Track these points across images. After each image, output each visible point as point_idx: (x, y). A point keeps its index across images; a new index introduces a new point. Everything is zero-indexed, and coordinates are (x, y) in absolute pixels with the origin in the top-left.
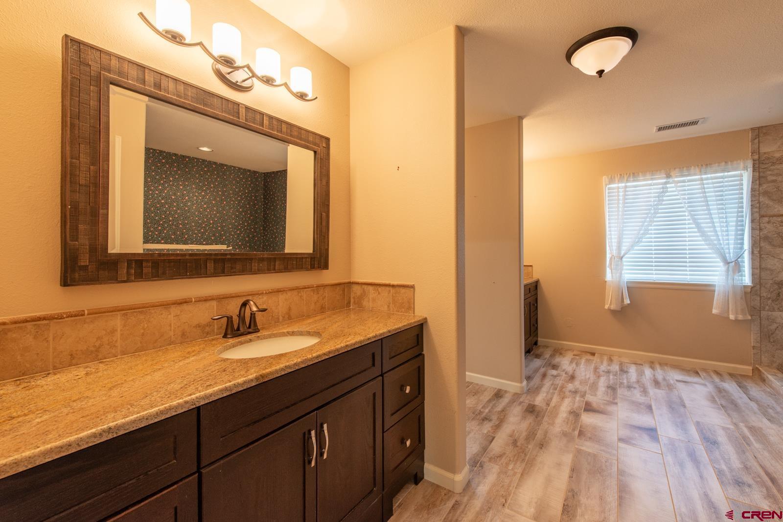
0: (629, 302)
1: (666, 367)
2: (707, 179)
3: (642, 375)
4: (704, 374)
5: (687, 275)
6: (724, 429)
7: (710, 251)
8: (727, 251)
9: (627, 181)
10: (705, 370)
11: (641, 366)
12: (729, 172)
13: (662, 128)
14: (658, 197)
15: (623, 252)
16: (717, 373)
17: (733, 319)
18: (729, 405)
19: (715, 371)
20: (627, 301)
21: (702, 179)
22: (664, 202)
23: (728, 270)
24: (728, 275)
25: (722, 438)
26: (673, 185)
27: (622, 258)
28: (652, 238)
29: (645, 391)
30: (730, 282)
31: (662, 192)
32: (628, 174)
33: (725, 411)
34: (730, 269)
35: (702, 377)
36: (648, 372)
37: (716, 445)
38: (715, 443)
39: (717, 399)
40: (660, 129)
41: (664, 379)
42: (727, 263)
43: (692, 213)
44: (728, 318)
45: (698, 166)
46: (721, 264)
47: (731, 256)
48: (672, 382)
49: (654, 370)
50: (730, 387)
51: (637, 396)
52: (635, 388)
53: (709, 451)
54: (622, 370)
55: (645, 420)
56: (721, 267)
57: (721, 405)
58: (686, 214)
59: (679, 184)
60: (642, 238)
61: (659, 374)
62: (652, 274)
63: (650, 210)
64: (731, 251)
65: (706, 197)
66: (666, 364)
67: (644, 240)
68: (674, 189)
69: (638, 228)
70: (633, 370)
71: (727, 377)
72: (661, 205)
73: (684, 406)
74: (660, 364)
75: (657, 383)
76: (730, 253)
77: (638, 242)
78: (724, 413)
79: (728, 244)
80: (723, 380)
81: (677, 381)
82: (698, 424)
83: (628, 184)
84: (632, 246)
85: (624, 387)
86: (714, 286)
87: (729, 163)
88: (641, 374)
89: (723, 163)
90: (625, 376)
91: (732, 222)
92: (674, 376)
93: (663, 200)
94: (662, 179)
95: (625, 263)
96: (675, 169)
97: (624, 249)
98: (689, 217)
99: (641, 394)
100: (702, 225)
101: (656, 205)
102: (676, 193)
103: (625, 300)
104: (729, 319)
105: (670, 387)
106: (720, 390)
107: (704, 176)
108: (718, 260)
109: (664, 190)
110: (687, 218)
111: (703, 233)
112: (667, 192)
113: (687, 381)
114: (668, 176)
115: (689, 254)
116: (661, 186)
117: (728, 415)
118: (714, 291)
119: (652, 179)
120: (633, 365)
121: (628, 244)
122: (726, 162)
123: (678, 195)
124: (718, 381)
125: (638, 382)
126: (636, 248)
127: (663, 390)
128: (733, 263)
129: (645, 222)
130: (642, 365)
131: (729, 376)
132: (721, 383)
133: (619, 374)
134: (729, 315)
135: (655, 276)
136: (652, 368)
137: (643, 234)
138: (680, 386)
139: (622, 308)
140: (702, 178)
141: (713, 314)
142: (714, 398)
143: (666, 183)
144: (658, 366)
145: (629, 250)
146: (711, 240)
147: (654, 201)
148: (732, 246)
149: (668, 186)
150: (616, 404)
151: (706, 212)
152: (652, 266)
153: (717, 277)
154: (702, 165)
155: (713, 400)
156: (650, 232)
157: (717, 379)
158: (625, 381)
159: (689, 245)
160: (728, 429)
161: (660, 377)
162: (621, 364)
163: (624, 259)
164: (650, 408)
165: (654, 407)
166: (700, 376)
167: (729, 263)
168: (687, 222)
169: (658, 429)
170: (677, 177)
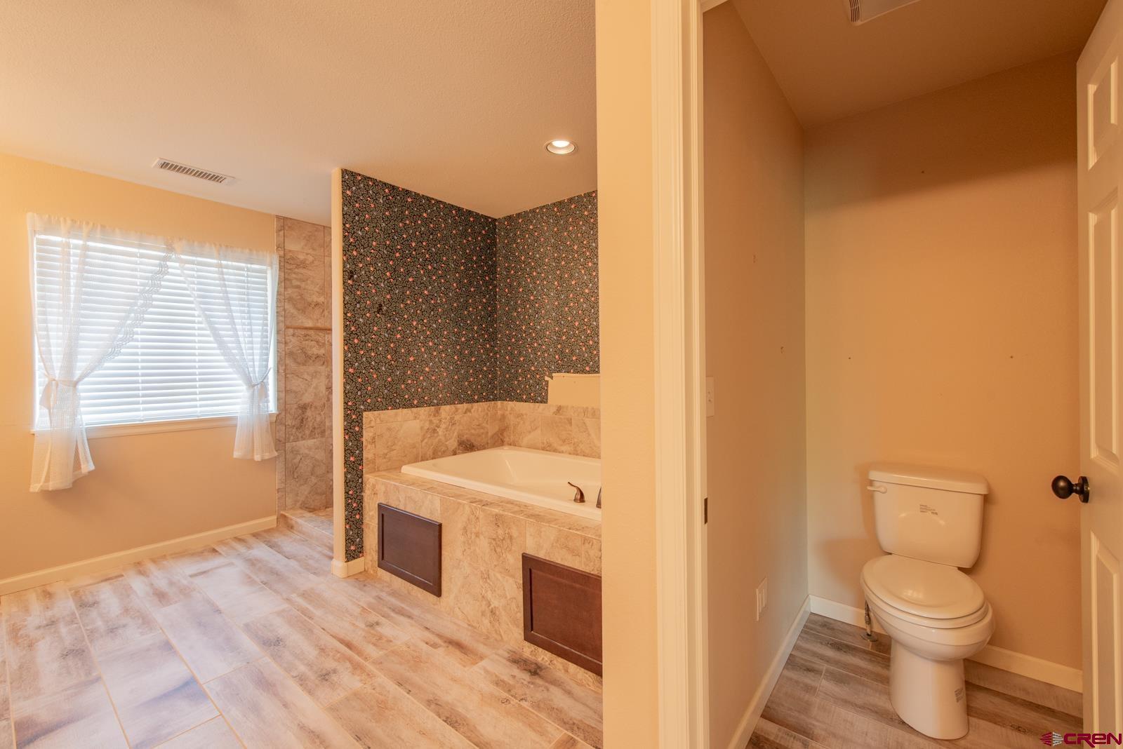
0: (92, 467)
1: (165, 562)
2: (227, 267)
3: (128, 596)
4: (225, 549)
5: (196, 406)
6: (279, 614)
7: (230, 370)
8: (251, 369)
9: (90, 237)
10: (222, 542)
11: (120, 579)
12: (252, 264)
13: (168, 164)
14: (152, 279)
15: (80, 372)
16: (240, 540)
17: (259, 460)
18: (269, 578)
19: (236, 538)
20: (88, 466)
21: (221, 266)
22: (162, 290)
23: (253, 395)
24: (252, 402)
25: (283, 629)
26: (177, 265)
27: (76, 383)
28: (138, 348)
29: (146, 622)
30: (255, 411)
31: (159, 272)
32: (91, 224)
33: (270, 588)
34: (256, 392)
35: (223, 553)
36: (138, 584)
37: (281, 643)
38: (278, 641)
39: (254, 577)
40: (165, 165)
41: (171, 583)
42: (251, 386)
43: (207, 313)
44: (252, 460)
45: (215, 245)
46: (244, 387)
47: (256, 375)
48: (185, 582)
49: (148, 576)
50: (261, 551)
51: (136, 638)
52: (124, 626)
53: (276, 657)
54: (83, 605)
55: (169, 674)
56: (243, 392)
57: (262, 582)
58: (196, 313)
59: (187, 266)
60: (120, 347)
61: (159, 578)
62: (138, 410)
63: (135, 298)
64: (257, 369)
65: (226, 292)
66: (164, 557)
67: (123, 350)
68: (179, 272)
69: (113, 328)
70: (108, 596)
71: (251, 540)
72: (157, 293)
73: (219, 611)
74: (154, 561)
75: (161, 596)
76: (255, 373)
77: (112, 353)
78: (271, 591)
79: (253, 360)
80: (249, 548)
81: (191, 576)
82: (247, 628)
83: (91, 244)
84: (100, 361)
85: (102, 636)
86: (235, 418)
87: (255, 252)
88: (126, 593)
89: (247, 251)
90: (94, 613)
91: (257, 331)
92: (184, 570)
93: (161, 286)
94: (159, 251)
95: (83, 394)
96: (180, 239)
97: (81, 366)
98: (200, 319)
99: (140, 630)
100: (220, 332)
101: (148, 292)
102: (182, 279)
103: (83, 466)
104: (255, 461)
105: (185, 592)
106: (252, 563)
107: (224, 262)
108: (240, 382)
109: (163, 270)
110: (196, 319)
111: (221, 345)
112: (168, 273)
113: (205, 570)
114: (170, 248)
115: (200, 374)
116: (158, 262)
117: (275, 591)
118: (236, 426)
119: (140, 246)
120: (103, 584)
121: (90, 357)
122: (251, 250)
123: (184, 283)
124: (245, 551)
125: (126, 611)
126: (106, 364)
127: (176, 602)
128: (259, 386)
129: (127, 318)
130: (122, 576)
131: (254, 538)
132: (250, 552)
133: (80, 614)
134: (253, 456)
135: (142, 413)
136: (142, 573)
137: (122, 340)
138: (199, 581)
139: (75, 483)
140: (221, 264)
141: (235, 459)
142: (250, 578)
143: (165, 259)
144: (151, 567)
145: (93, 369)
146: (233, 355)
147: (142, 285)
148: (257, 363)
149: (168, 263)
150: (98, 679)
151: (226, 314)
152: (138, 396)
153: (237, 407)
154: (220, 245)
155: (250, 581)
156: (135, 336)
157: (241, 549)
158: (99, 623)
159: (200, 361)
160: (283, 611)
161: (162, 584)
162: (76, 594)
163: (80, 387)
164: (167, 647)
165: (174, 642)
166: (220, 554)
167: (254, 386)
168: (196, 326)
169: (198, 677)
170: (183, 253)
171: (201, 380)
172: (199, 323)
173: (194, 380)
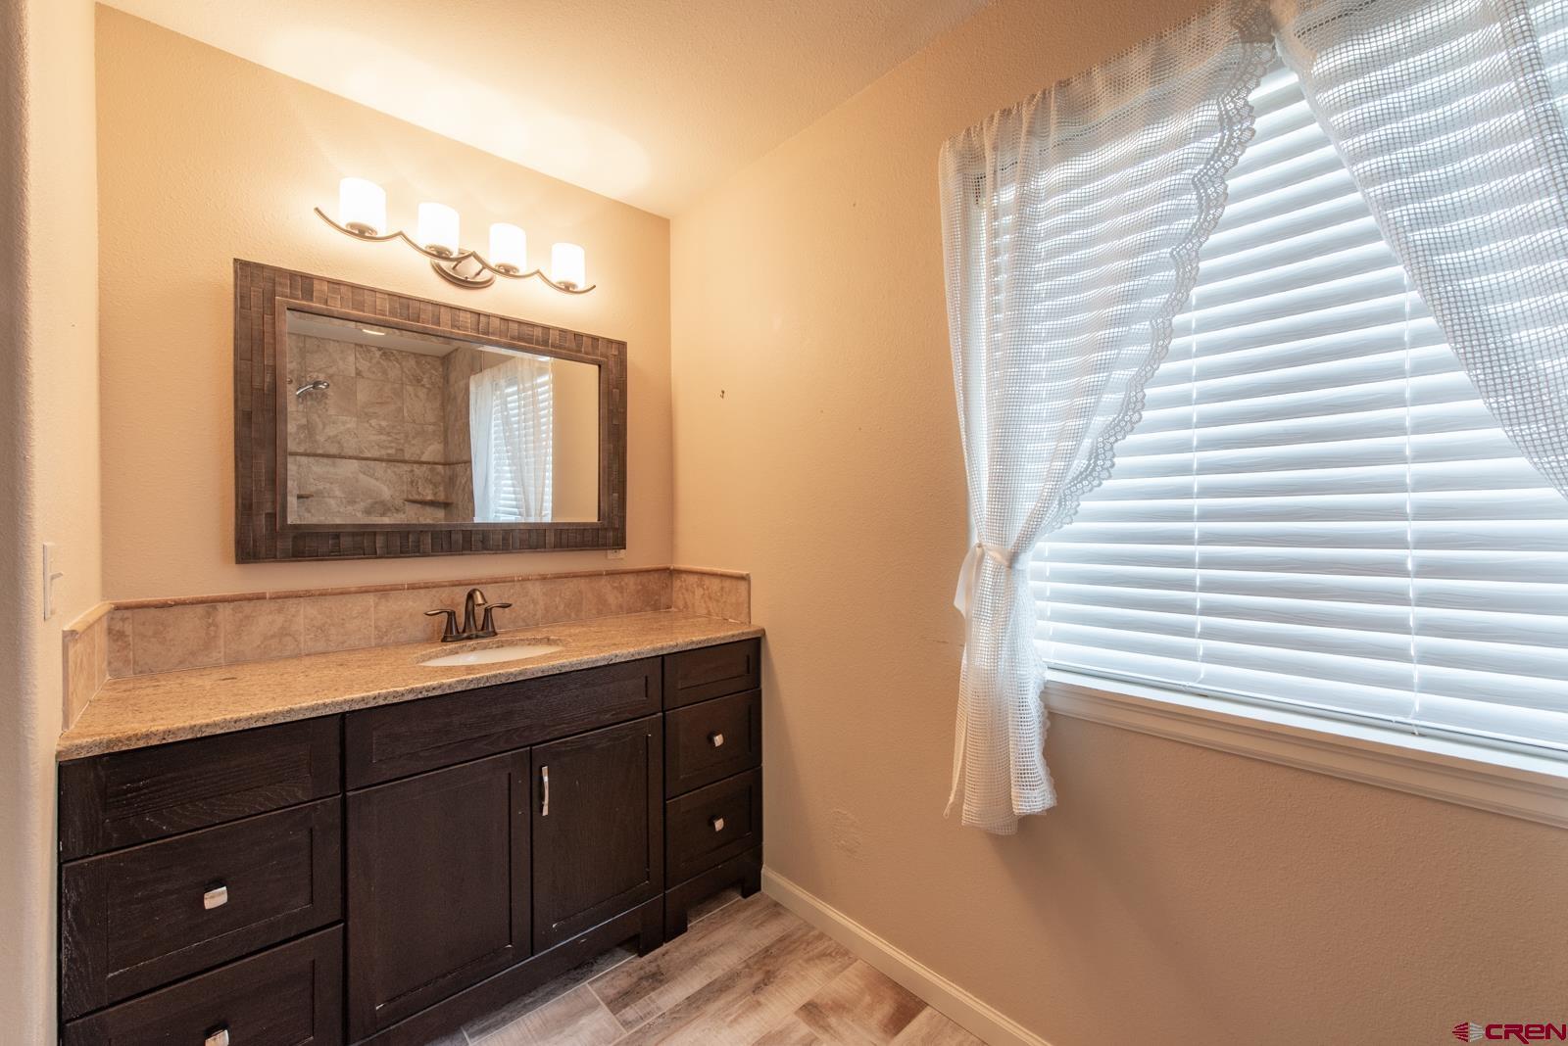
171: (1426, 570)
172: (1420, 339)
173: (1397, 569)
